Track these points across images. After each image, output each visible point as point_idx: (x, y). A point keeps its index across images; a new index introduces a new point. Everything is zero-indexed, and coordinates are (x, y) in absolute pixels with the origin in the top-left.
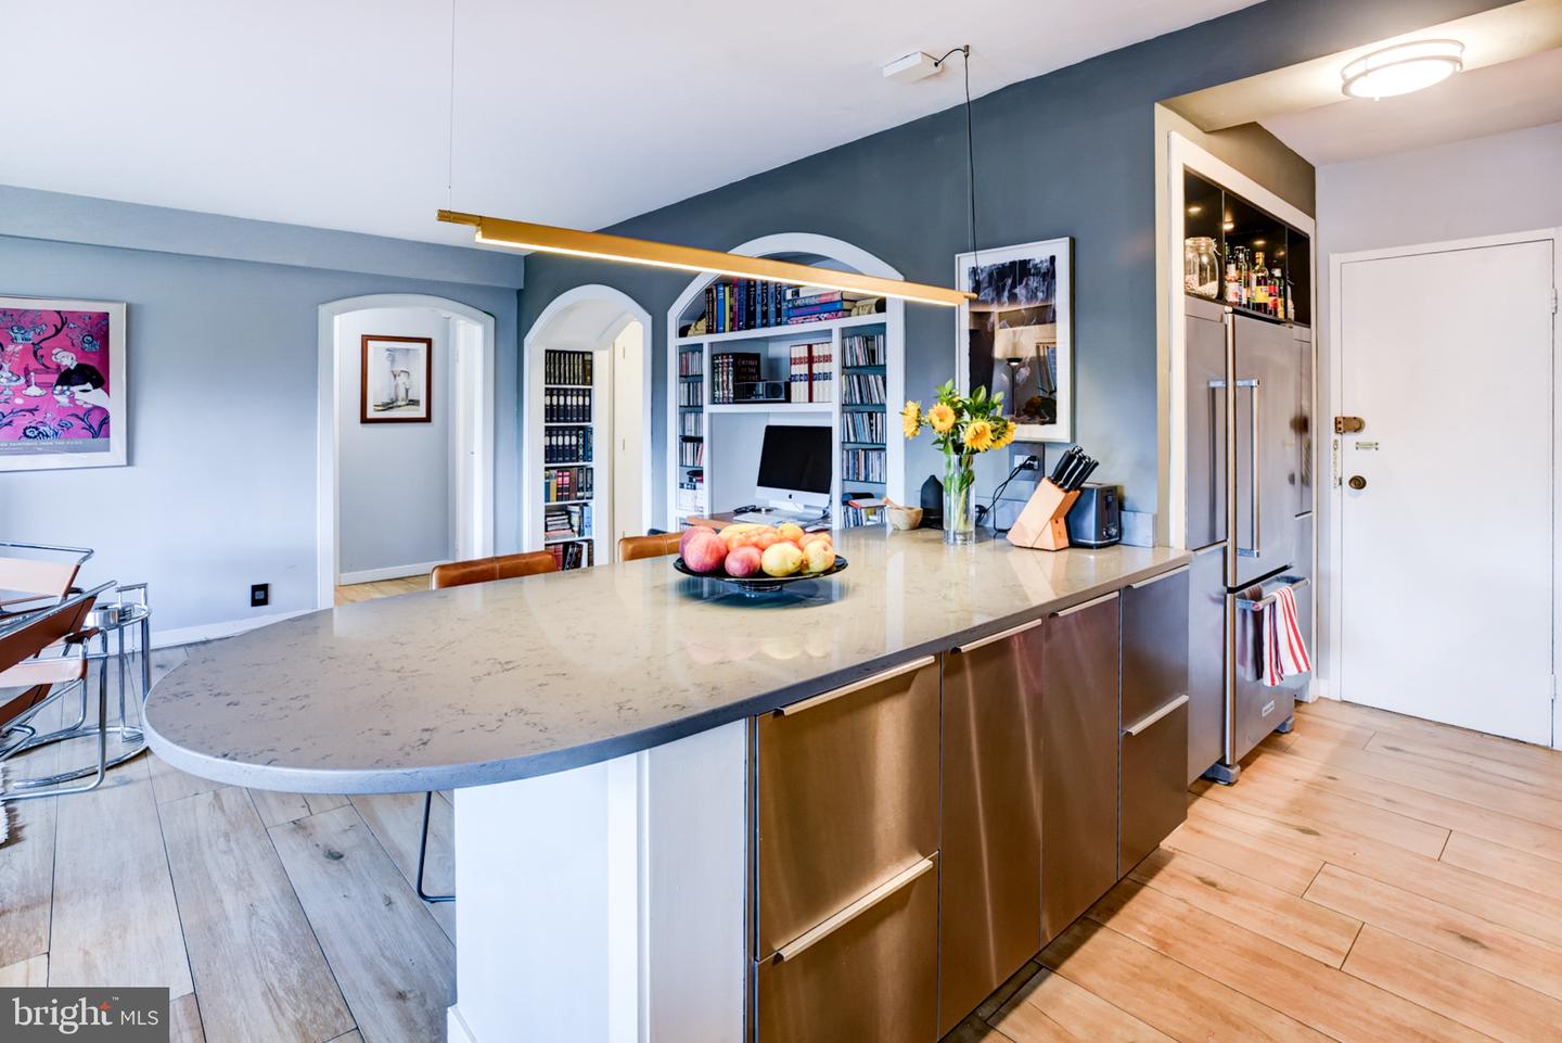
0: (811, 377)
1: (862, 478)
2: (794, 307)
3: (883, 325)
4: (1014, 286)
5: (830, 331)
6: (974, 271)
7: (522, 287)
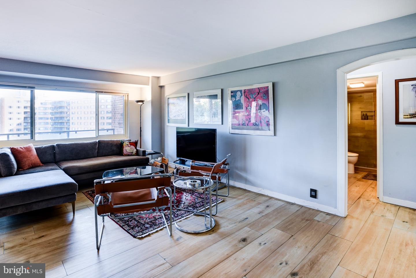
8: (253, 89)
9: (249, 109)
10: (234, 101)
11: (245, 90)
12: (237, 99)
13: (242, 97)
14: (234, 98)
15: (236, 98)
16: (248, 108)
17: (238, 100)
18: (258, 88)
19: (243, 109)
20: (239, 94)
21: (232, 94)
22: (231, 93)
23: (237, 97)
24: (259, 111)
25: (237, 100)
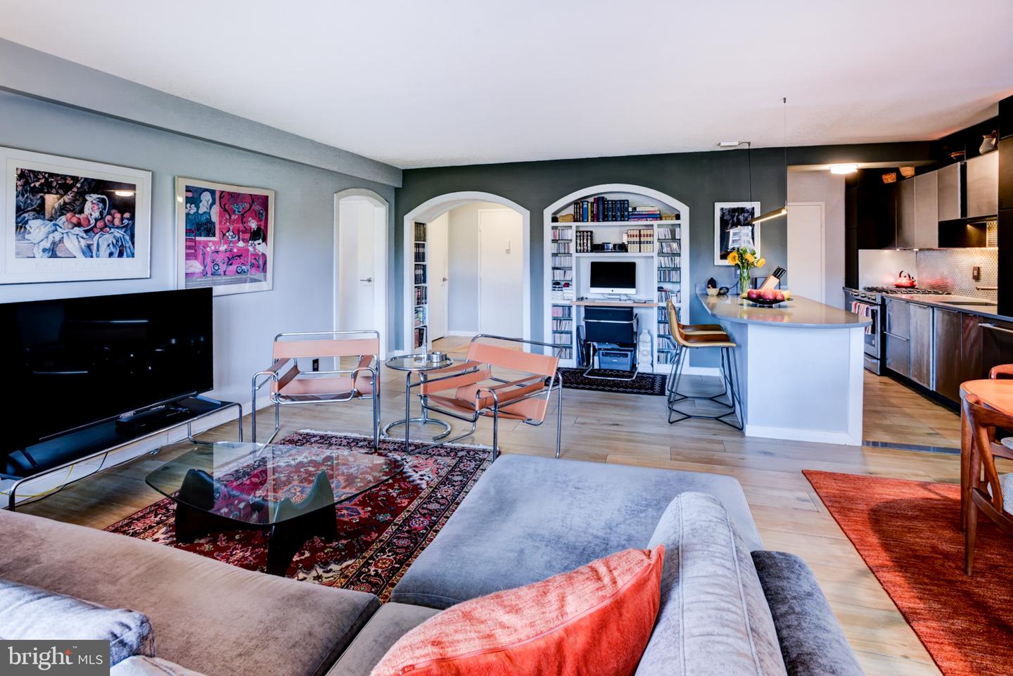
0: (640, 243)
1: (667, 280)
2: (633, 215)
3: (679, 225)
4: (738, 216)
5: (652, 225)
6: (722, 209)
7: (401, 186)
8: (239, 194)
9: (230, 237)
10: (194, 213)
11: (223, 192)
12: (202, 209)
13: (215, 206)
14: (193, 205)
15: (198, 208)
16: (227, 234)
17: (205, 213)
18: (251, 195)
19: (214, 236)
20: (206, 197)
21: (190, 195)
22: (187, 191)
23: (201, 204)
24: (250, 242)
25: (201, 212)
